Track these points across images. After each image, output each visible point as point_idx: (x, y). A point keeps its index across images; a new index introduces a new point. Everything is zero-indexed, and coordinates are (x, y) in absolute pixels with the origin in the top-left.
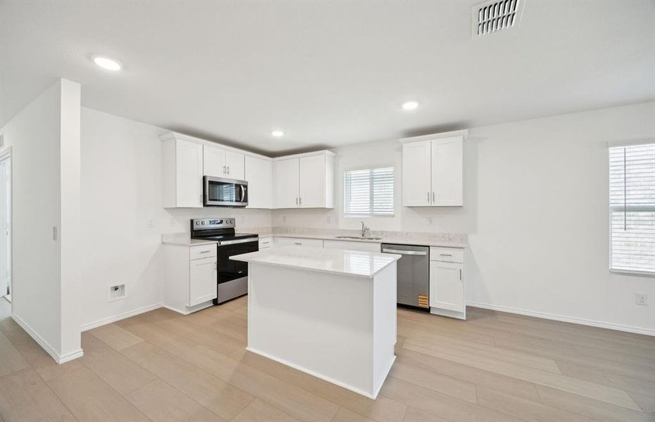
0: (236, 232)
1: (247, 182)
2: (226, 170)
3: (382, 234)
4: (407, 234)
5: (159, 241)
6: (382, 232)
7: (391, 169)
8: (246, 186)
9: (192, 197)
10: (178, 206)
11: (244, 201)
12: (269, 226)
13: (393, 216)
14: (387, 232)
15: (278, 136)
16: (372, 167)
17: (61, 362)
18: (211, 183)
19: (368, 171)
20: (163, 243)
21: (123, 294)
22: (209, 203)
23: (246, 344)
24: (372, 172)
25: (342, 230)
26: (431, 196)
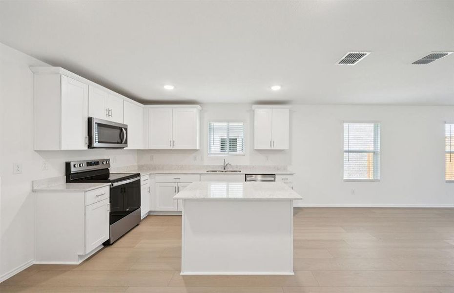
0: (110, 172)
1: (127, 126)
2: (109, 113)
3: (237, 167)
4: (253, 167)
7: (241, 124)
8: (126, 129)
10: (63, 149)
11: (124, 144)
13: (244, 155)
14: (240, 166)
15: (169, 89)
16: (228, 121)
18: (98, 125)
19: (226, 124)
20: (33, 191)
22: (95, 145)
24: (228, 125)
25: (207, 166)
26: (272, 143)
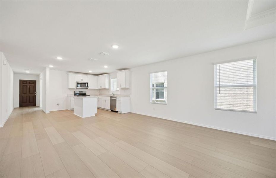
1: (87, 82)
2: (82, 80)
5: (67, 95)
6: (117, 95)
9: (74, 86)
11: (87, 87)
12: (99, 93)
17: (46, 113)
18: (77, 83)
21: (59, 105)
22: (77, 87)
23: (73, 113)
